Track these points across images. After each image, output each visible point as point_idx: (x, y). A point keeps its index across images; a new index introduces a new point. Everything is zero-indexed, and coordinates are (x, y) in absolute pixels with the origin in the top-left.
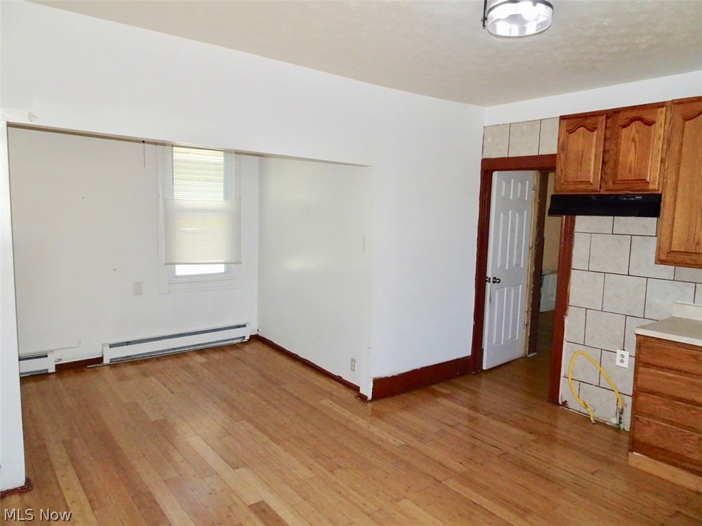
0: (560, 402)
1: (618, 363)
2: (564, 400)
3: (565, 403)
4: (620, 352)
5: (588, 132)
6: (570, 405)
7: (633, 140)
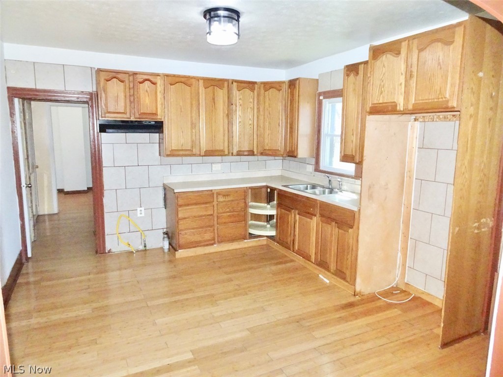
0: (107, 252)
1: (139, 215)
2: (109, 250)
3: (109, 251)
4: (139, 209)
5: (120, 82)
6: (113, 250)
7: (147, 91)
